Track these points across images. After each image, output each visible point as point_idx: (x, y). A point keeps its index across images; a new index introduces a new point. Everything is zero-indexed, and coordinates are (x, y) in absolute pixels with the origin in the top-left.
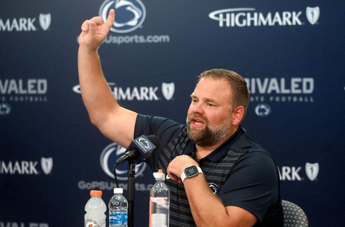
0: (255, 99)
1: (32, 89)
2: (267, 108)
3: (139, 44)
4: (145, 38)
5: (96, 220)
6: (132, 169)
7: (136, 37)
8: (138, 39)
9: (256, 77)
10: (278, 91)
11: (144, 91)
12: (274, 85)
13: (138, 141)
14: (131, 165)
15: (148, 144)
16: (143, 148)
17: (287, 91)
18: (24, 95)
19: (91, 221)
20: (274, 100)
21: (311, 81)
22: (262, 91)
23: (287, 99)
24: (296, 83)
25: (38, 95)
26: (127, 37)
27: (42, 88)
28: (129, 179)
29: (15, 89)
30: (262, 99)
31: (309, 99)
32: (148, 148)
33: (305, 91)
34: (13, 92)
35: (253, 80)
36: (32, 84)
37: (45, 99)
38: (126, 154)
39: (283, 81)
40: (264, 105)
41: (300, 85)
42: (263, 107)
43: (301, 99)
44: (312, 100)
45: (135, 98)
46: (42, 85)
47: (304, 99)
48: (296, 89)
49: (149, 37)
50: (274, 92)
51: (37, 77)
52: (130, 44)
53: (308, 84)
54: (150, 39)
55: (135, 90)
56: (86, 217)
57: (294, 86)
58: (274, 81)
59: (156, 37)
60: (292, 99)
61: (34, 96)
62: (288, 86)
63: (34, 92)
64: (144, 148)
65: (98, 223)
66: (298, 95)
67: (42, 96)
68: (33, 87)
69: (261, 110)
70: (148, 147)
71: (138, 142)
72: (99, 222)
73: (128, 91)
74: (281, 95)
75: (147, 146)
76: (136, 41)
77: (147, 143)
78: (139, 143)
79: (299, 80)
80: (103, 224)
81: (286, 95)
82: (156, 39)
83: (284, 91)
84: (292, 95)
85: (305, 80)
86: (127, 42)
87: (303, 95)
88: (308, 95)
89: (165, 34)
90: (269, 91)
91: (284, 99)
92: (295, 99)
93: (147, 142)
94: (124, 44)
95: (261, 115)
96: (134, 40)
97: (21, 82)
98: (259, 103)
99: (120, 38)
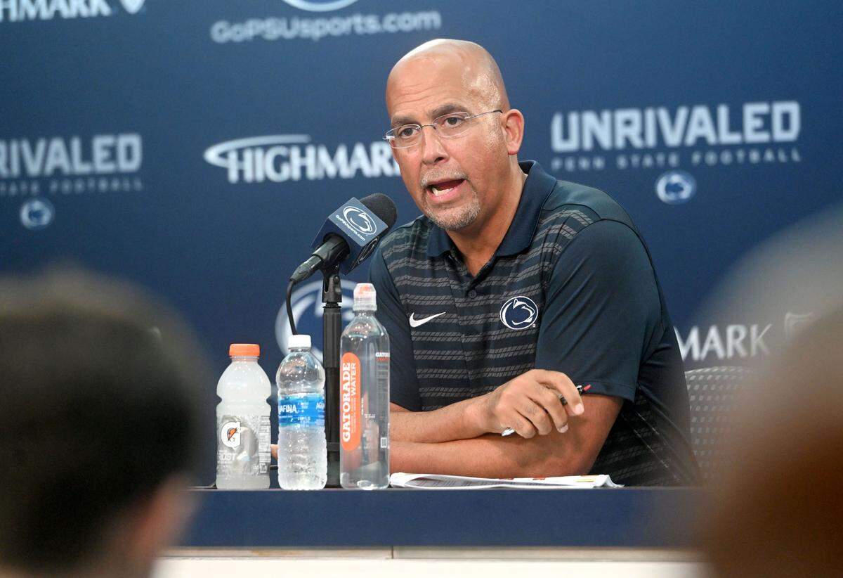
0: (655, 160)
1: (106, 161)
2: (687, 181)
3: (367, 36)
4: (381, 21)
5: (246, 418)
6: (334, 288)
7: (357, 20)
8: (363, 25)
9: (656, 105)
10: (712, 139)
11: (381, 152)
12: (701, 124)
13: (342, 216)
14: (331, 279)
15: (367, 222)
16: (356, 233)
17: (735, 138)
18: (84, 177)
19: (232, 419)
20: (703, 160)
21: (793, 109)
22: (673, 139)
23: (735, 157)
24: (757, 116)
25: (119, 175)
26: (336, 21)
27: (129, 156)
28: (327, 313)
29: (63, 161)
30: (674, 160)
31: (788, 154)
32: (367, 232)
33: (780, 135)
34: (58, 172)
35: (650, 114)
36: (105, 148)
37: (138, 185)
38: (315, 255)
39: (723, 112)
40: (679, 173)
41: (767, 121)
42: (675, 179)
43: (769, 156)
44: (796, 156)
45: (359, 171)
46: (129, 150)
47: (776, 155)
48: (757, 130)
49: (390, 18)
50: (701, 141)
51: (117, 131)
52: (343, 37)
53: (786, 118)
54: (393, 23)
55: (359, 151)
56: (221, 410)
57: (751, 123)
58: (701, 113)
59: (406, 16)
60: (747, 157)
61: (109, 177)
62: (736, 124)
63: (109, 168)
64: (359, 233)
65: (250, 424)
66: (761, 147)
67: (130, 176)
68: (106, 154)
69: (671, 188)
70: (368, 229)
71: (342, 220)
72: (253, 423)
73: (342, 153)
74: (719, 148)
75: (367, 227)
76: (359, 30)
77: (365, 217)
78: (344, 222)
79: (762, 108)
80: (263, 428)
81: (732, 148)
82: (407, 22)
83: (728, 138)
84: (747, 147)
85: (779, 109)
86: (336, 32)
87: (774, 145)
88: (786, 146)
89: (427, 8)
90: (690, 140)
91: (726, 158)
92: (754, 156)
93: (364, 215)
94: (328, 39)
95: (672, 201)
96: (353, 27)
97: (76, 144)
98: (667, 169)
99: (318, 22)
